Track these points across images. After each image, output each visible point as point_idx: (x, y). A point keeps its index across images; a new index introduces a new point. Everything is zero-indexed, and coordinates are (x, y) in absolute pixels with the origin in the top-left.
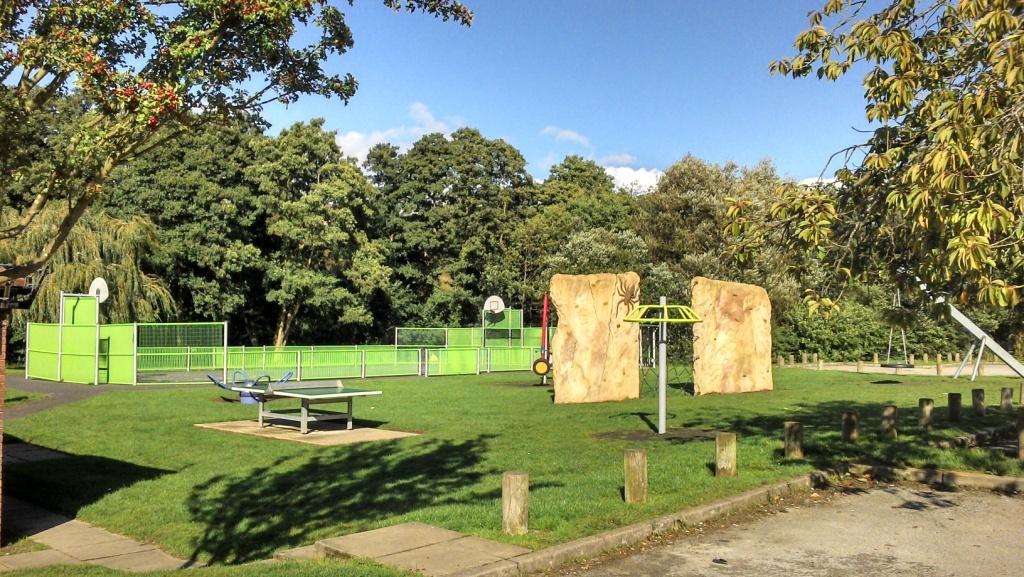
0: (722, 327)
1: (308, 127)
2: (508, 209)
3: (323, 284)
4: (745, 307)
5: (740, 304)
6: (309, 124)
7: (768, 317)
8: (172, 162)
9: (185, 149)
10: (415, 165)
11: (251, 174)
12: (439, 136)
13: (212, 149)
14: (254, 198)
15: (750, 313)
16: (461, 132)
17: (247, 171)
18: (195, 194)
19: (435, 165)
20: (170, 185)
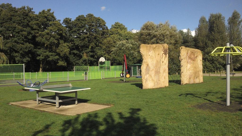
0: (189, 62)
1: (46, 11)
2: (101, 35)
3: (52, 55)
4: (195, 56)
5: (194, 55)
6: (47, 11)
7: (202, 59)
8: (8, 21)
9: (12, 17)
10: (77, 23)
11: (31, 25)
12: (83, 16)
13: (20, 17)
14: (32, 31)
15: (197, 58)
16: (88, 15)
17: (30, 24)
18: (15, 29)
19: (82, 23)
20: (8, 27)
